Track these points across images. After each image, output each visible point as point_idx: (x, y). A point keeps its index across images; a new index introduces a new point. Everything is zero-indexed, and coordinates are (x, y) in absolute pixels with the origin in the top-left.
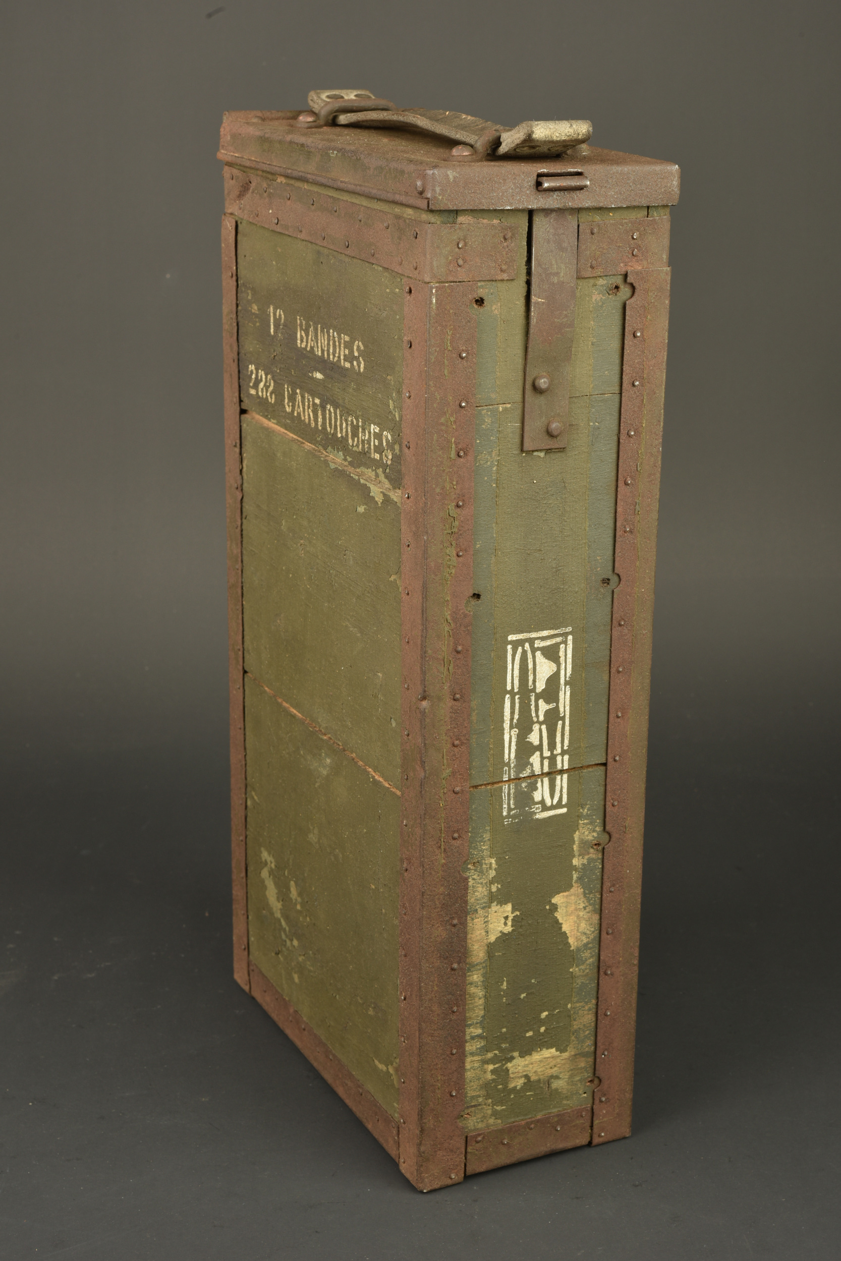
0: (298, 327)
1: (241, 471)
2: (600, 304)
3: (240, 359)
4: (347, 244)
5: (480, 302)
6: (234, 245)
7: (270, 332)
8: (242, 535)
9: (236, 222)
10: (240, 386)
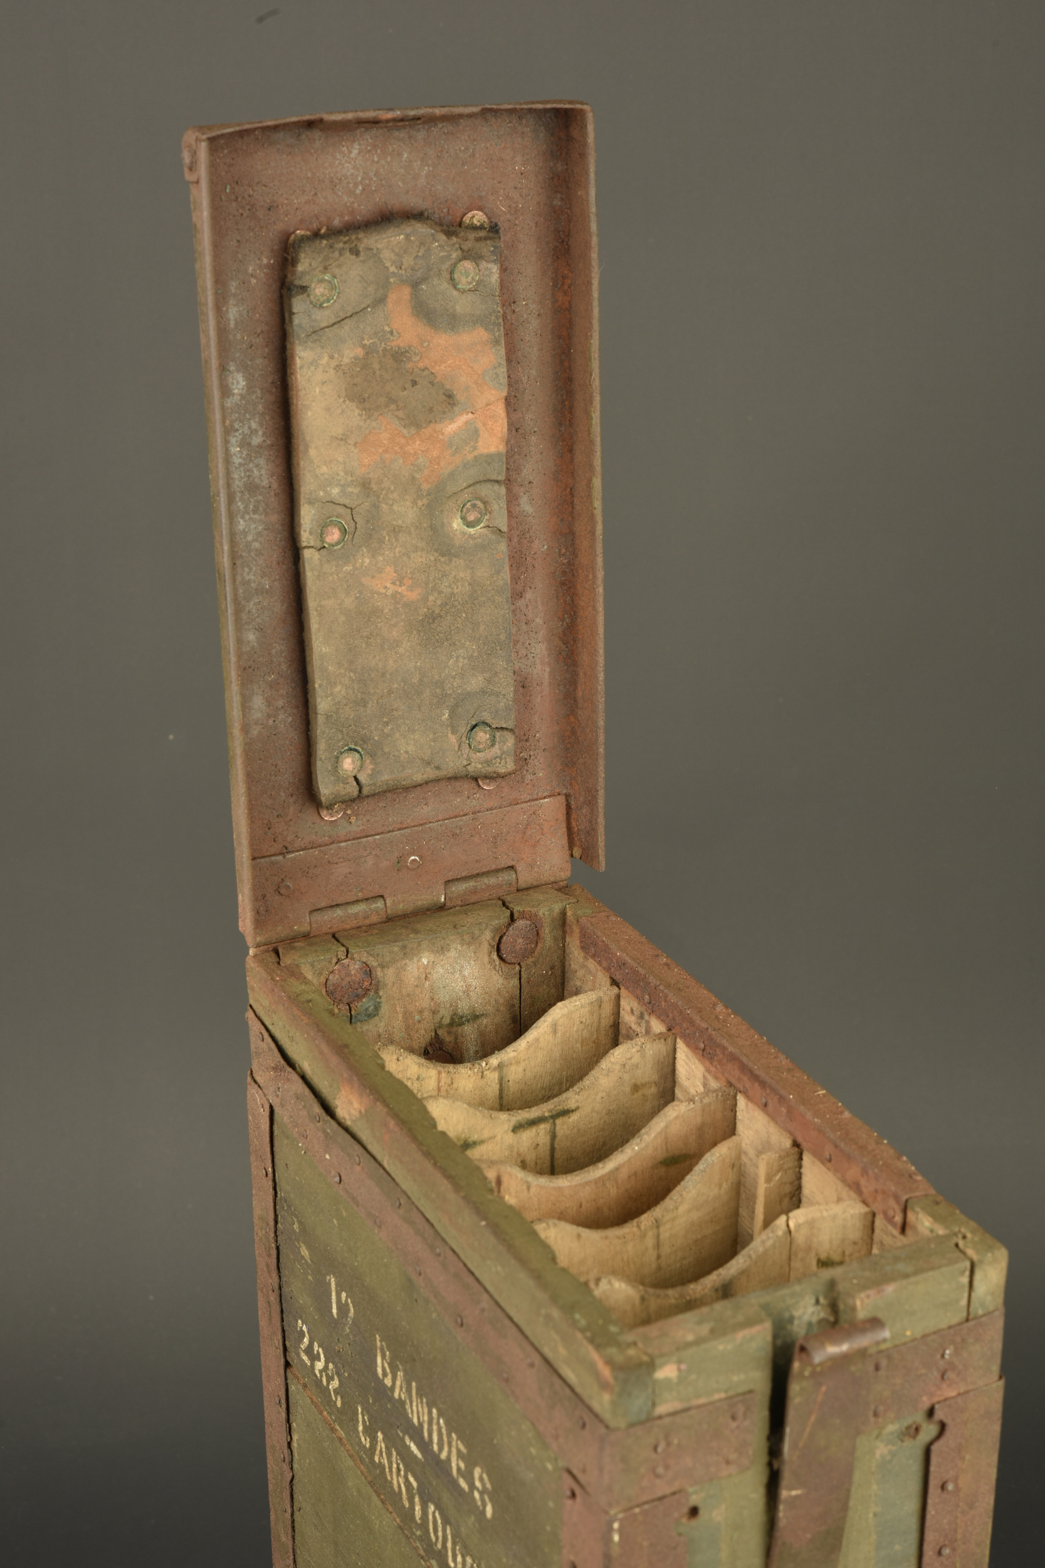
0: (378, 1351)
1: (289, 1444)
2: (888, 1458)
3: (283, 1294)
4: (459, 1320)
5: (694, 1512)
6: (268, 1139)
7: (331, 1313)
8: (293, 1527)
9: (271, 1107)
10: (283, 1331)
